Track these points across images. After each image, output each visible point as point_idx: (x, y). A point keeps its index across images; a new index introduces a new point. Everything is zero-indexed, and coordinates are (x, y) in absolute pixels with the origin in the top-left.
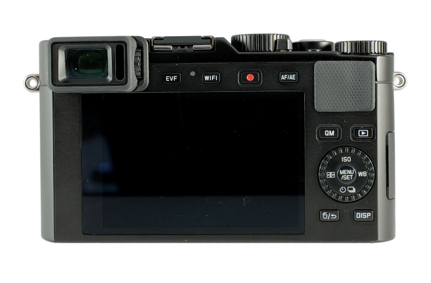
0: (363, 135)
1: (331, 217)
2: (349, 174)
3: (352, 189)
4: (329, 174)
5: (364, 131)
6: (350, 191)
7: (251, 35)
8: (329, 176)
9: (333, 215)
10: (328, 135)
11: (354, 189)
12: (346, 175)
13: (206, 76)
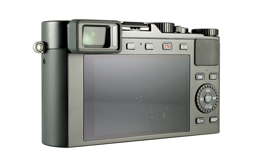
1: (201, 121)
2: (209, 99)
3: (210, 106)
6: (210, 108)
8: (201, 100)
9: (202, 121)
10: (200, 78)
13: (148, 45)
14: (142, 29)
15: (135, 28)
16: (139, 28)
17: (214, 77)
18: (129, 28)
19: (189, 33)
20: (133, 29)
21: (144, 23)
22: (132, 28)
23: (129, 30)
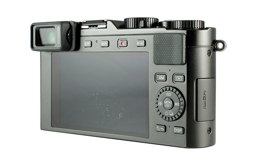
0: (179, 80)
1: (161, 129)
2: (169, 104)
3: (171, 113)
4: (159, 103)
5: (179, 77)
7: (135, 18)
8: (159, 104)
10: (160, 79)
11: (173, 113)
12: (168, 104)
13: (103, 42)
14: (99, 26)
15: (93, 26)
16: (96, 26)
17: (179, 79)
18: (87, 27)
19: (148, 28)
20: (92, 28)
21: (104, 21)
22: (90, 26)
23: (88, 29)
